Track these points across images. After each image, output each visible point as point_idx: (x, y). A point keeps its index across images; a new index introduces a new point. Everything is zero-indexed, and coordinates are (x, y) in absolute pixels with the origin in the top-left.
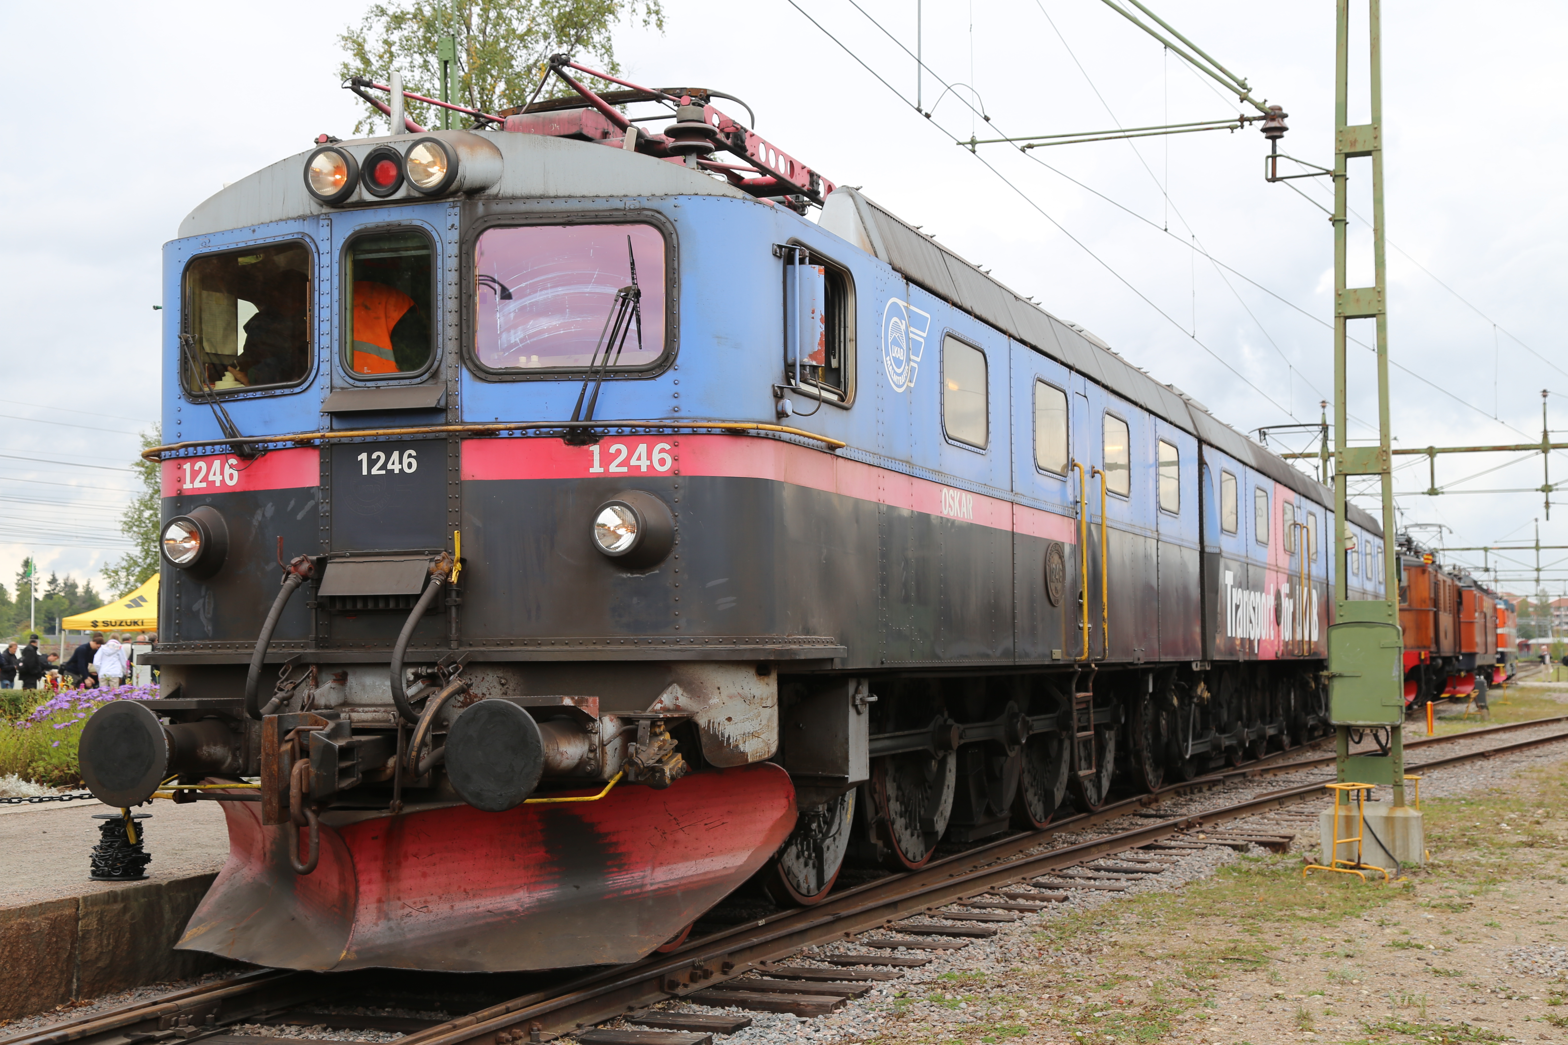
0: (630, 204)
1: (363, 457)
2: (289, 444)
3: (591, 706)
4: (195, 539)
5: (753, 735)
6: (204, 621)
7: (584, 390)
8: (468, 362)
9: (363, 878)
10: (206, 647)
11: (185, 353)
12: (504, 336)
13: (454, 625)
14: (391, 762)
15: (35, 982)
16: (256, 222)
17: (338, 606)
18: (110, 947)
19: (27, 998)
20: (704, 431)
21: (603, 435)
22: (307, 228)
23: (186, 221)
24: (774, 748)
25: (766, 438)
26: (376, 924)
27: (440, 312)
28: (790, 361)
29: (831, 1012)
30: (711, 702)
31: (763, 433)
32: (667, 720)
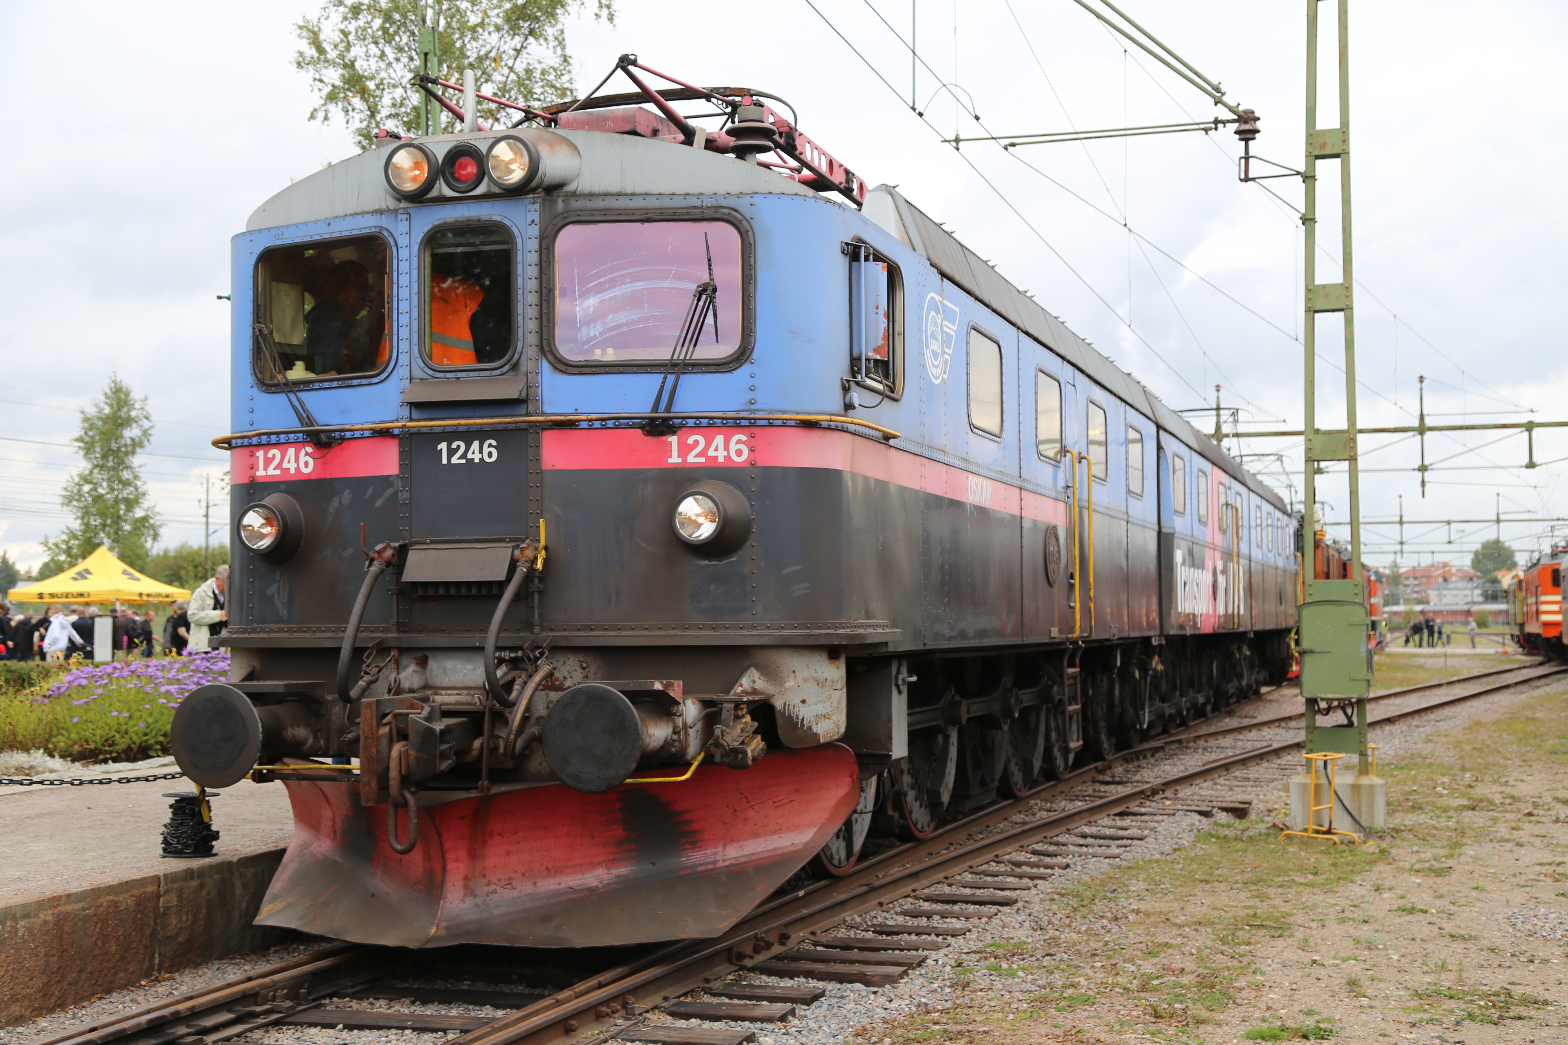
0: (707, 202)
1: (443, 446)
2: (367, 434)
3: (676, 690)
4: (272, 526)
5: (826, 716)
6: (279, 606)
7: (664, 383)
8: (548, 355)
9: (450, 856)
10: (281, 630)
11: (258, 343)
12: (584, 329)
13: (536, 611)
14: (477, 744)
15: (123, 958)
16: (329, 216)
17: (420, 592)
18: (189, 923)
19: (116, 973)
20: (780, 422)
21: (682, 426)
22: (385, 222)
23: (255, 213)
24: (842, 730)
25: (836, 429)
26: (463, 901)
27: (520, 306)
28: (855, 355)
29: (897, 982)
30: (788, 685)
31: (833, 424)
32: (749, 703)
